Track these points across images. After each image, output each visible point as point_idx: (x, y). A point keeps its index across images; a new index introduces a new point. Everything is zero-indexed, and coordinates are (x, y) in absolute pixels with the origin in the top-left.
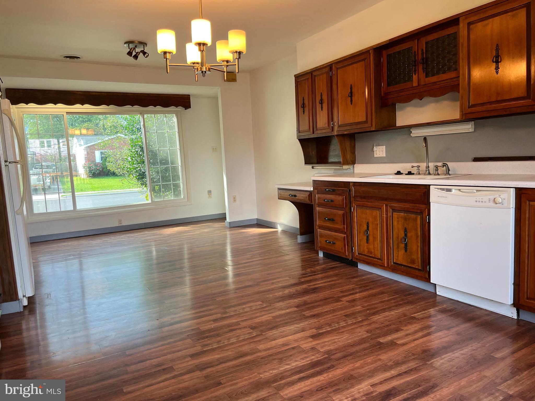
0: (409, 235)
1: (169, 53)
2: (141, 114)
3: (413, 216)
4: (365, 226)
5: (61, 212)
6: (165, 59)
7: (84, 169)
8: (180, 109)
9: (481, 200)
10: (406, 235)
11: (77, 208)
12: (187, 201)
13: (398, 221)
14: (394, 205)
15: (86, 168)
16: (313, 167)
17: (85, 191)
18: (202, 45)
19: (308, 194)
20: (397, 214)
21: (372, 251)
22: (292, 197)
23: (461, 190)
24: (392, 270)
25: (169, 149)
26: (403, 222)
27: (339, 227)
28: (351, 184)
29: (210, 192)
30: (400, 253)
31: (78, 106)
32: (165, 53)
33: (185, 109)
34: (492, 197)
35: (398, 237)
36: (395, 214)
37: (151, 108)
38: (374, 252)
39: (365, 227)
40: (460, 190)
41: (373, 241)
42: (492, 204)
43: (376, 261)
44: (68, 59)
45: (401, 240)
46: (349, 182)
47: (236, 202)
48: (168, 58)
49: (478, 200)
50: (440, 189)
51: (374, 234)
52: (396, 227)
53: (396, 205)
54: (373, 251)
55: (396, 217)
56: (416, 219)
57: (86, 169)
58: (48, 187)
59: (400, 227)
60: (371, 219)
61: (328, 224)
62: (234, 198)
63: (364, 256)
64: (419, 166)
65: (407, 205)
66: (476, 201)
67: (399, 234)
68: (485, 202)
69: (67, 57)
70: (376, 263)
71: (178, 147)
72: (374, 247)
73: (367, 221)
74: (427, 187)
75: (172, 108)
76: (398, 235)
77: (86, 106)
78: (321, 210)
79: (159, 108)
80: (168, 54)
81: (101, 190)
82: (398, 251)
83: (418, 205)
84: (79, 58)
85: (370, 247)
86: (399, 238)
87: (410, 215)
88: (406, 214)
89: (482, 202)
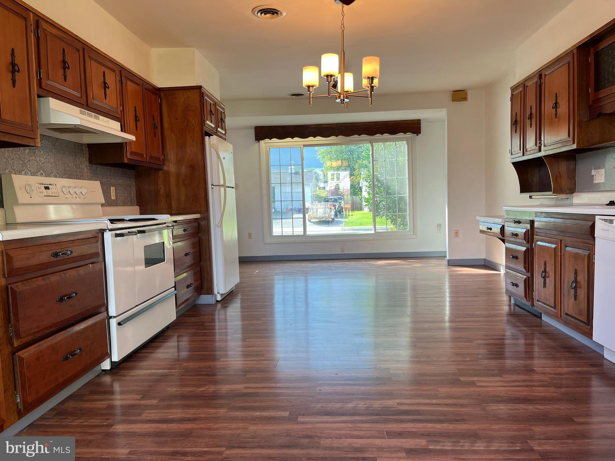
1: (313, 86)
2: (370, 143)
5: (293, 236)
6: (309, 92)
8: (409, 135)
11: (307, 234)
12: (413, 234)
16: (530, 197)
17: (364, 225)
18: (329, 77)
25: (397, 178)
31: (311, 138)
32: (309, 87)
33: (417, 135)
37: (378, 136)
44: (294, 96)
47: (458, 237)
48: (311, 91)
58: (331, 220)
62: (456, 233)
69: (293, 95)
71: (407, 176)
73: (545, 260)
75: (401, 135)
77: (318, 138)
79: (386, 136)
80: (311, 88)
81: (379, 225)
84: (303, 95)
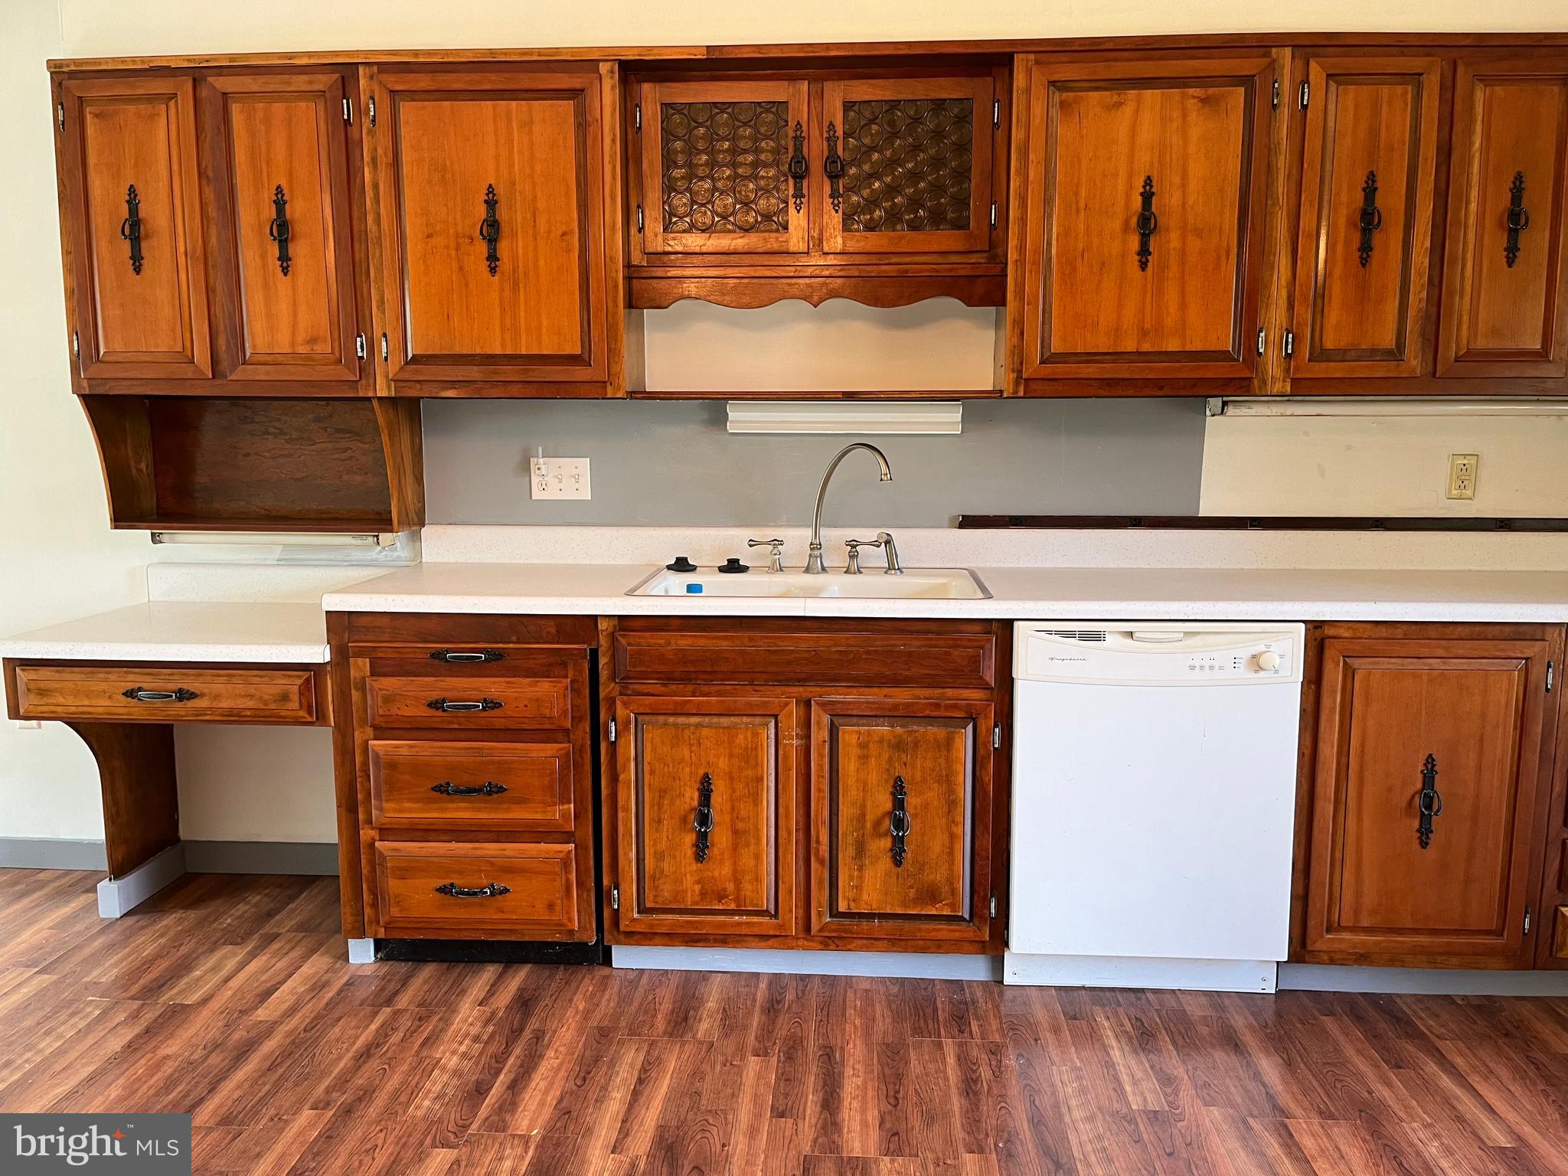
0: (912, 802)
3: (935, 731)
4: (688, 795)
9: (1207, 663)
10: (899, 804)
13: (864, 758)
14: (839, 698)
16: (155, 539)
19: (299, 682)
20: (859, 733)
21: (725, 890)
22: (158, 703)
23: (1135, 635)
24: (821, 943)
26: (890, 759)
27: (539, 816)
28: (602, 625)
30: (868, 873)
34: (1245, 654)
35: (862, 816)
36: (852, 732)
38: (738, 889)
39: (692, 797)
40: (1131, 634)
41: (735, 848)
42: (1244, 673)
43: (739, 924)
45: (878, 823)
46: (595, 617)
49: (1197, 663)
50: (1058, 633)
51: (735, 817)
52: (852, 781)
53: (849, 698)
54: (730, 887)
55: (854, 741)
56: (949, 743)
59: (873, 778)
60: (723, 763)
61: (457, 810)
63: (677, 917)
64: (777, 543)
65: (902, 696)
66: (1193, 668)
67: (869, 804)
68: (1221, 668)
70: (745, 931)
72: (735, 872)
73: (701, 772)
74: (1005, 628)
76: (863, 807)
78: (405, 751)
82: (861, 869)
83: (949, 692)
85: (716, 874)
86: (868, 817)
87: (922, 729)
88: (901, 726)
89: (1211, 668)
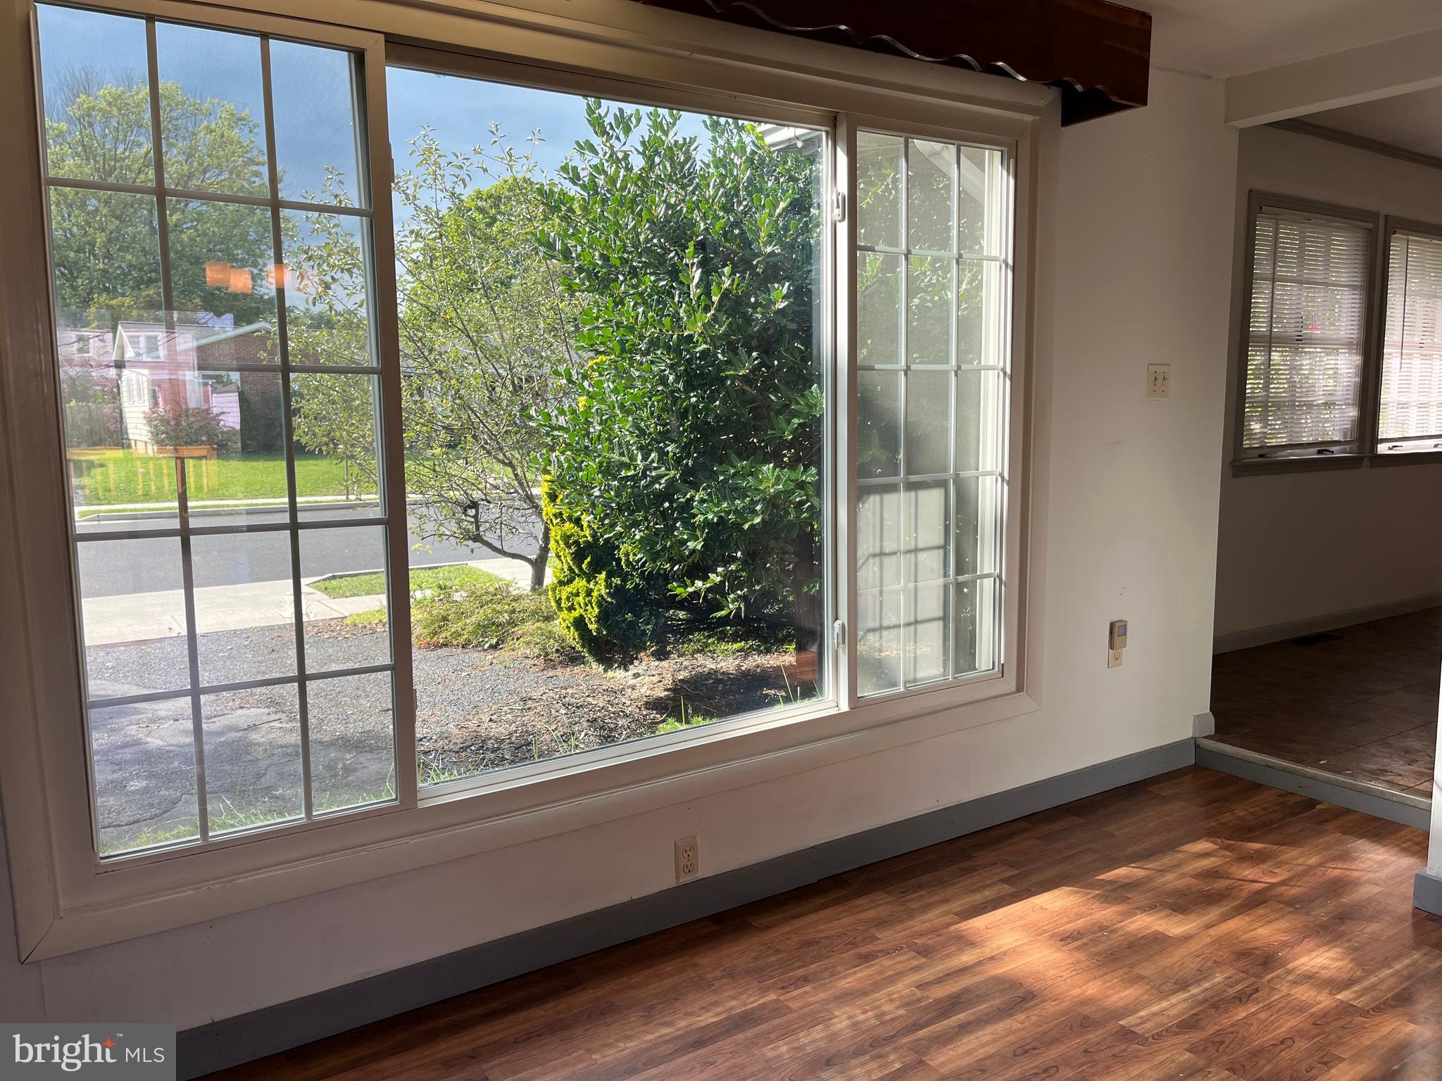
7: (150, 426)
12: (1014, 689)
15: (155, 423)
29: (1116, 632)
57: (156, 426)
